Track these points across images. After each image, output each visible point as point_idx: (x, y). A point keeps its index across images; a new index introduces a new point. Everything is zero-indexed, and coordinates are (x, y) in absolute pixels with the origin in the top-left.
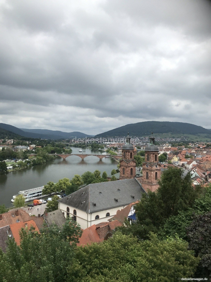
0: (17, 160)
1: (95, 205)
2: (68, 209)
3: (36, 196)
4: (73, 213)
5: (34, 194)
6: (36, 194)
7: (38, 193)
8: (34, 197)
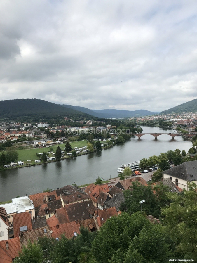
0: (103, 140)
1: (192, 176)
2: (171, 178)
3: (134, 169)
4: (175, 181)
5: (132, 167)
6: (134, 167)
7: (135, 166)
8: (132, 169)
